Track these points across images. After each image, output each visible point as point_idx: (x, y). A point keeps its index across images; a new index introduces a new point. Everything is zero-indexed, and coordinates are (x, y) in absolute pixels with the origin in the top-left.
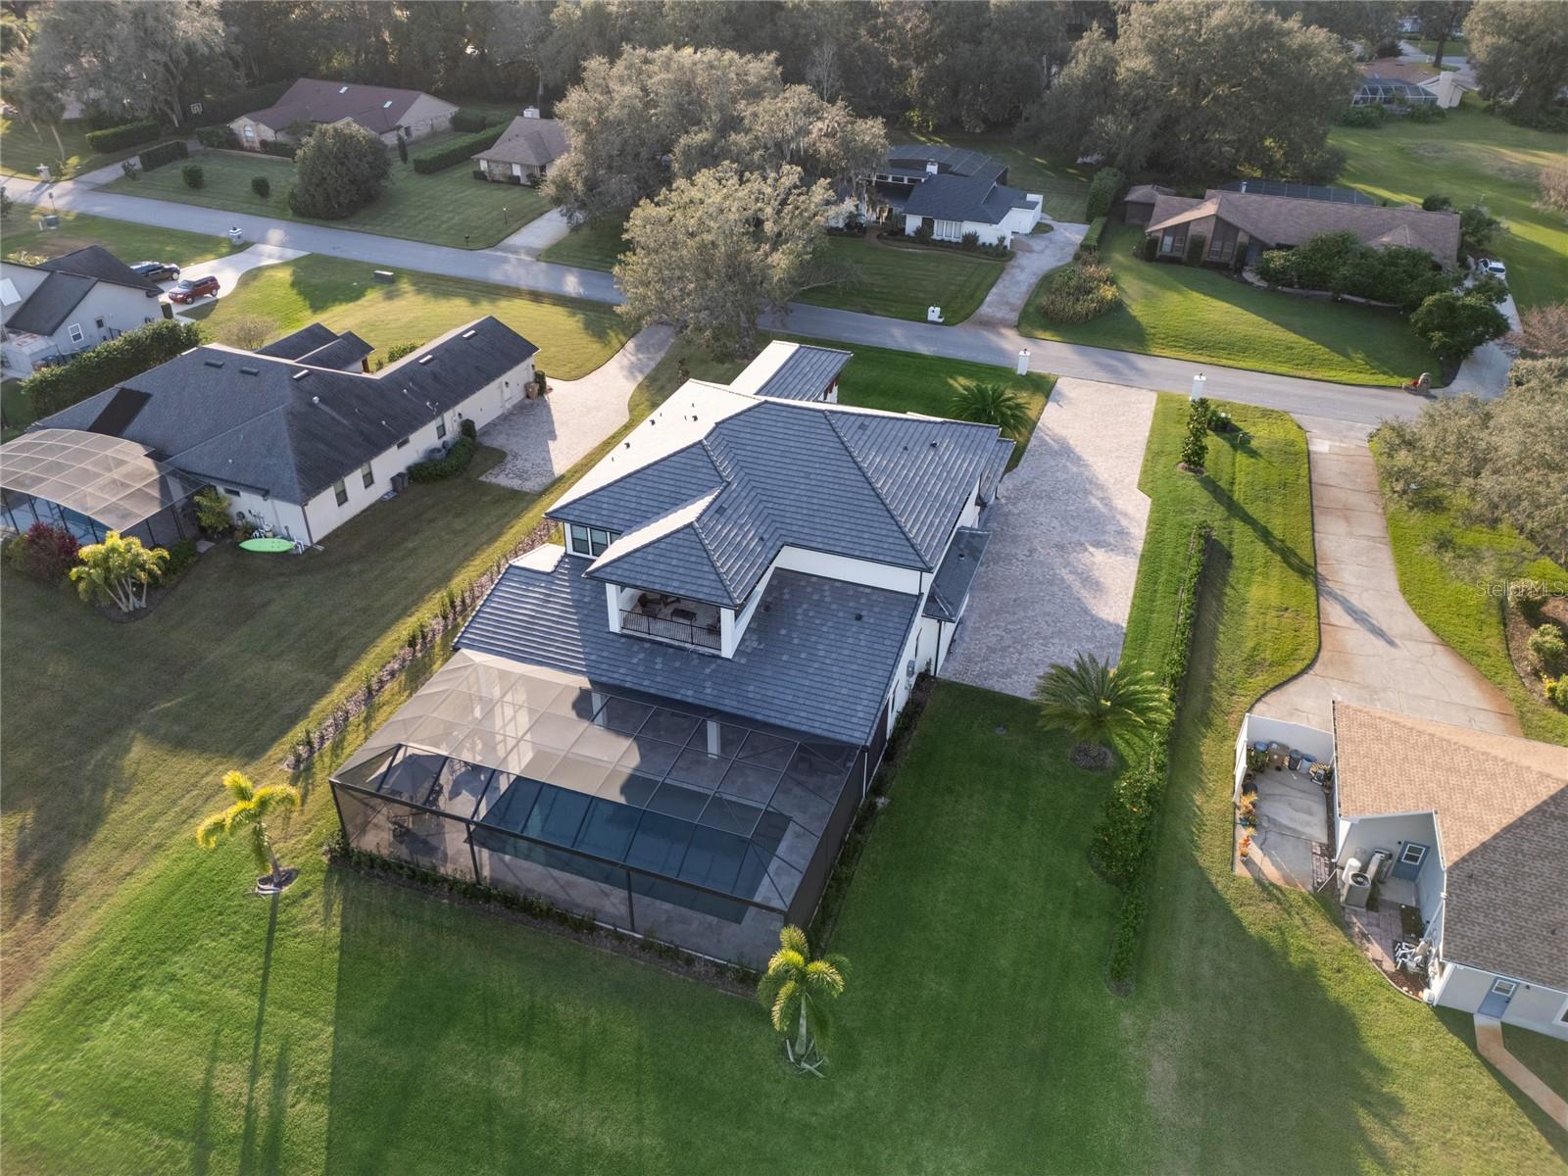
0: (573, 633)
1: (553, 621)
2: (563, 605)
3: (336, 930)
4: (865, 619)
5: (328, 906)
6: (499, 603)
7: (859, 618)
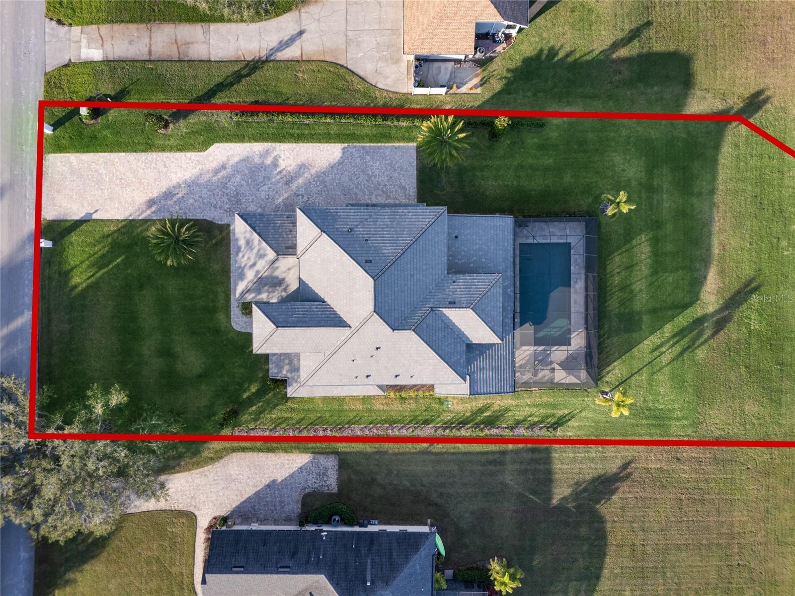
0: (495, 349)
1: (492, 360)
2: (483, 361)
3: (615, 364)
4: (456, 234)
5: (608, 372)
6: (490, 387)
7: (456, 237)
